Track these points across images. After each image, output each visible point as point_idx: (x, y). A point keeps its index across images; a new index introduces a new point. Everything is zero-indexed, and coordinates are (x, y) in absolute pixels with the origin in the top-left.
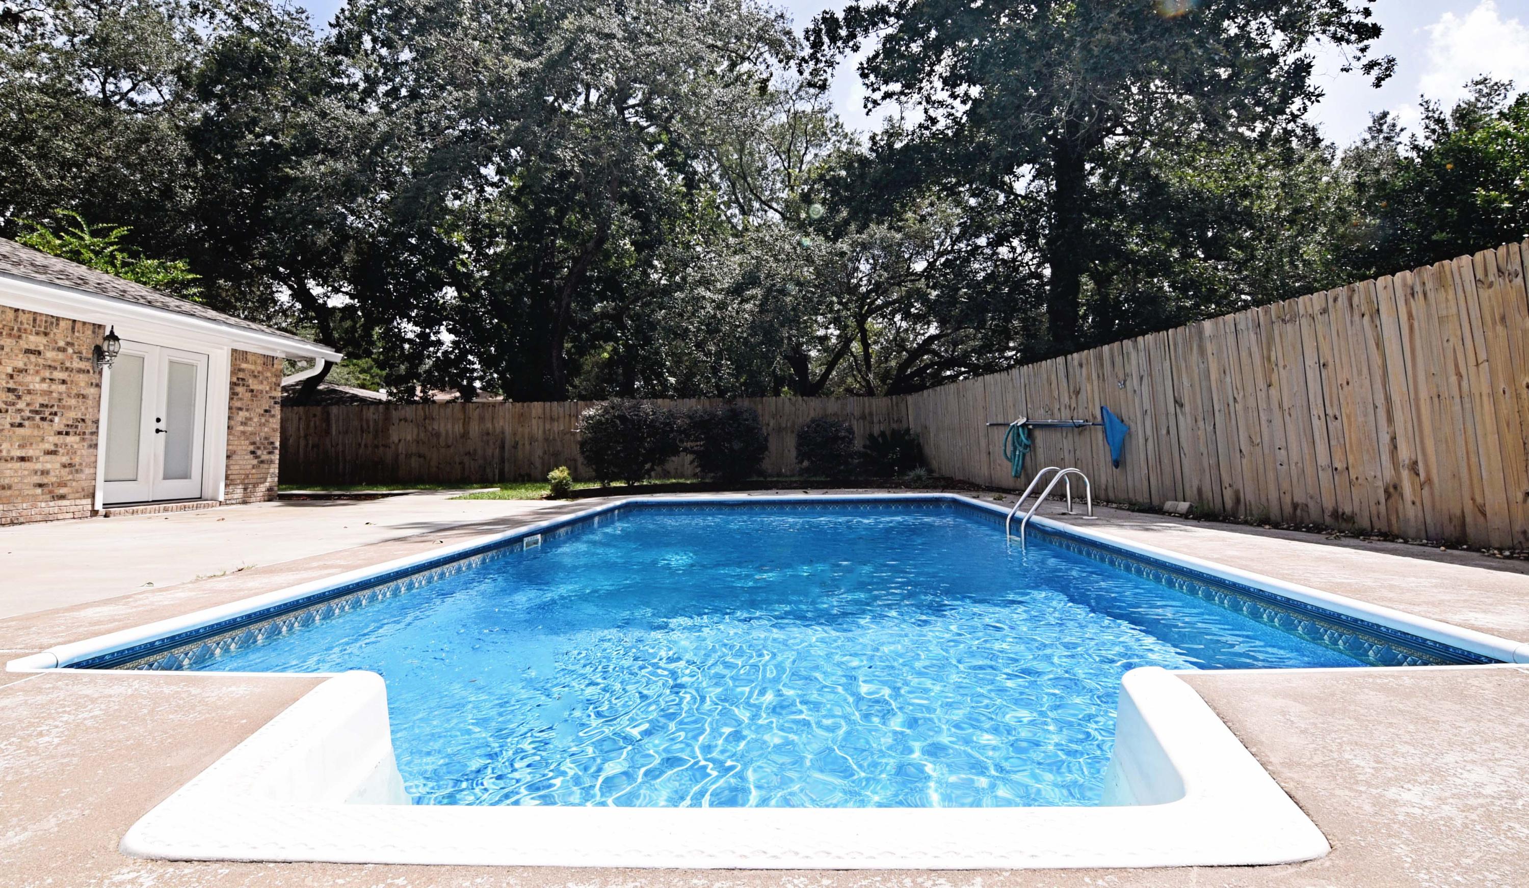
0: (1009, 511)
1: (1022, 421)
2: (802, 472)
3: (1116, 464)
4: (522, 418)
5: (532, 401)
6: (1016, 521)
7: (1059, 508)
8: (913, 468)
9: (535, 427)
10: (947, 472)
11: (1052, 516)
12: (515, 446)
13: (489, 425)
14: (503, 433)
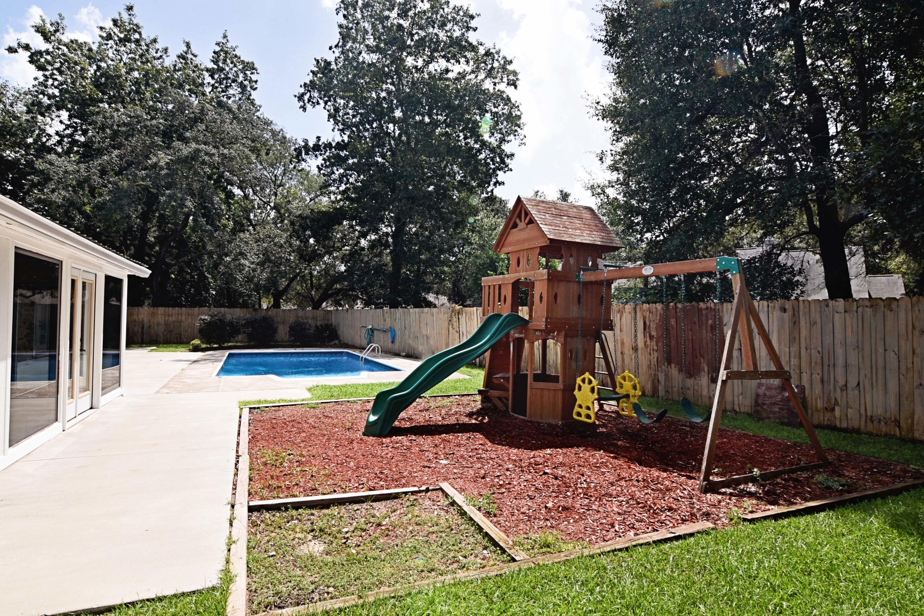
0: (361, 355)
1: (370, 327)
2: (289, 341)
3: (392, 342)
4: (153, 314)
5: (158, 307)
6: (362, 358)
7: (373, 354)
8: (333, 340)
9: (160, 319)
10: (346, 342)
11: (371, 357)
12: (150, 327)
13: (136, 317)
14: (143, 321)
